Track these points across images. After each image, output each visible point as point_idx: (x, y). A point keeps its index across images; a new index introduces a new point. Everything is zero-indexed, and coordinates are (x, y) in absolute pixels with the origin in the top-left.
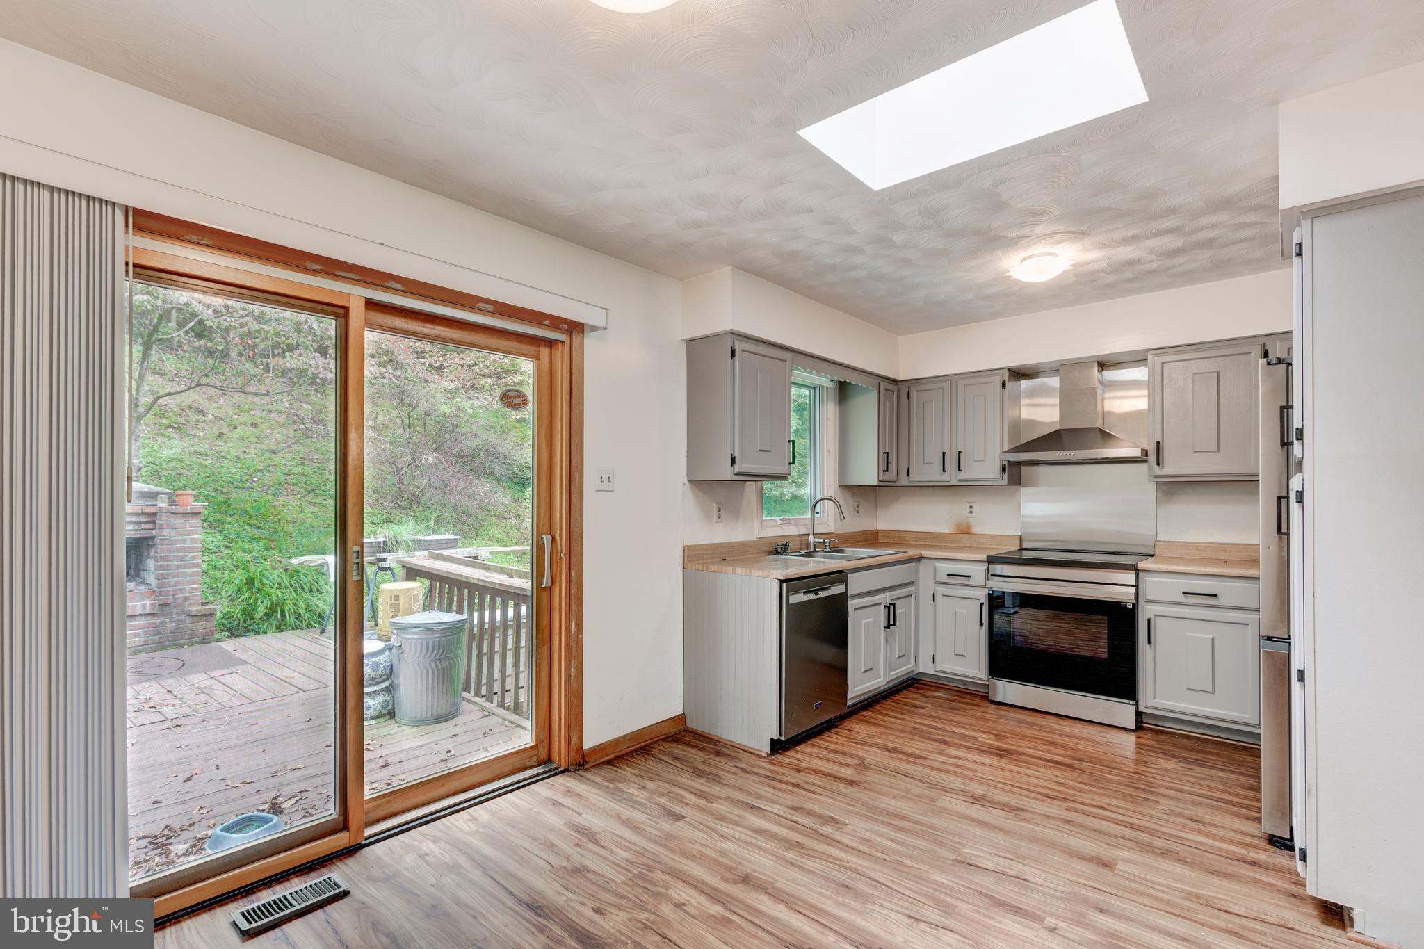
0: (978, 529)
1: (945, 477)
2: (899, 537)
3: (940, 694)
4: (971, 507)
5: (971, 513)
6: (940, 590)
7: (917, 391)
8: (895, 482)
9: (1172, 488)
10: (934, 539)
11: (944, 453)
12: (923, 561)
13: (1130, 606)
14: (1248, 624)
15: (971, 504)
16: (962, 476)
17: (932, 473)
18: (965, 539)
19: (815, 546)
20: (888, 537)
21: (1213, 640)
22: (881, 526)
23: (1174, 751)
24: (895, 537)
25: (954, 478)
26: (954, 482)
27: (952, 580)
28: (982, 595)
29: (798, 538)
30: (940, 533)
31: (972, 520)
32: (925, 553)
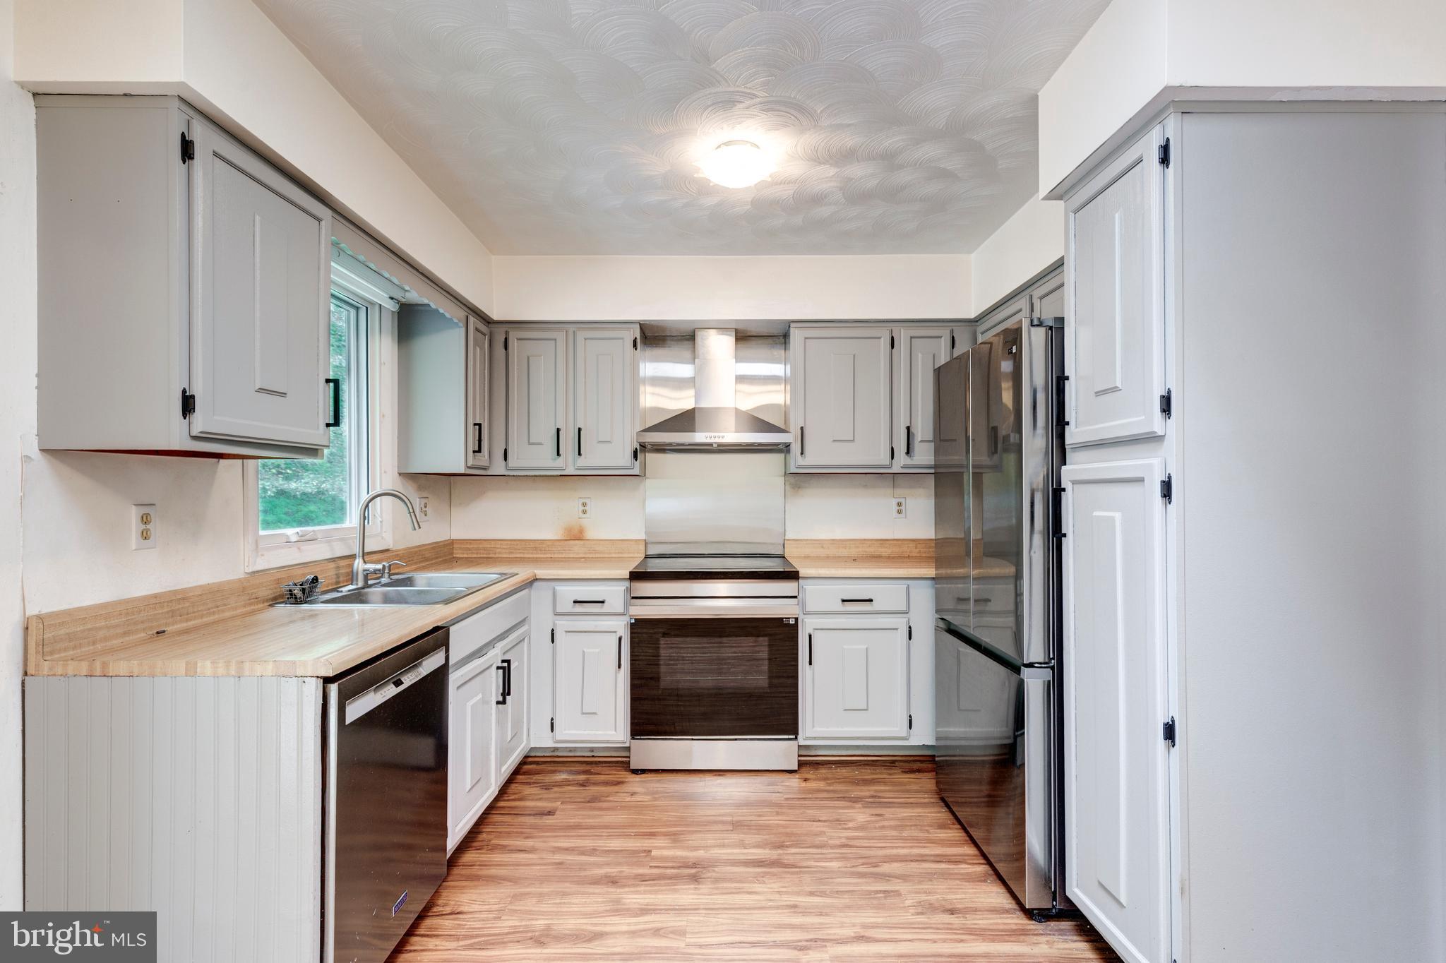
0: (591, 534)
1: (559, 462)
2: (485, 549)
3: (563, 776)
4: (584, 505)
5: (584, 512)
6: (562, 625)
7: (518, 339)
8: (485, 469)
9: (800, 479)
10: (536, 548)
11: (558, 430)
12: (536, 584)
13: (792, 622)
14: (897, 629)
15: (584, 500)
16: (581, 462)
17: (539, 457)
18: (577, 548)
19: (366, 578)
20: (469, 549)
21: (867, 649)
22: (457, 534)
23: (847, 792)
24: (478, 549)
25: (569, 463)
26: (570, 471)
27: (580, 608)
28: (621, 627)
29: (332, 565)
30: (543, 541)
31: (586, 522)
32: (541, 572)
